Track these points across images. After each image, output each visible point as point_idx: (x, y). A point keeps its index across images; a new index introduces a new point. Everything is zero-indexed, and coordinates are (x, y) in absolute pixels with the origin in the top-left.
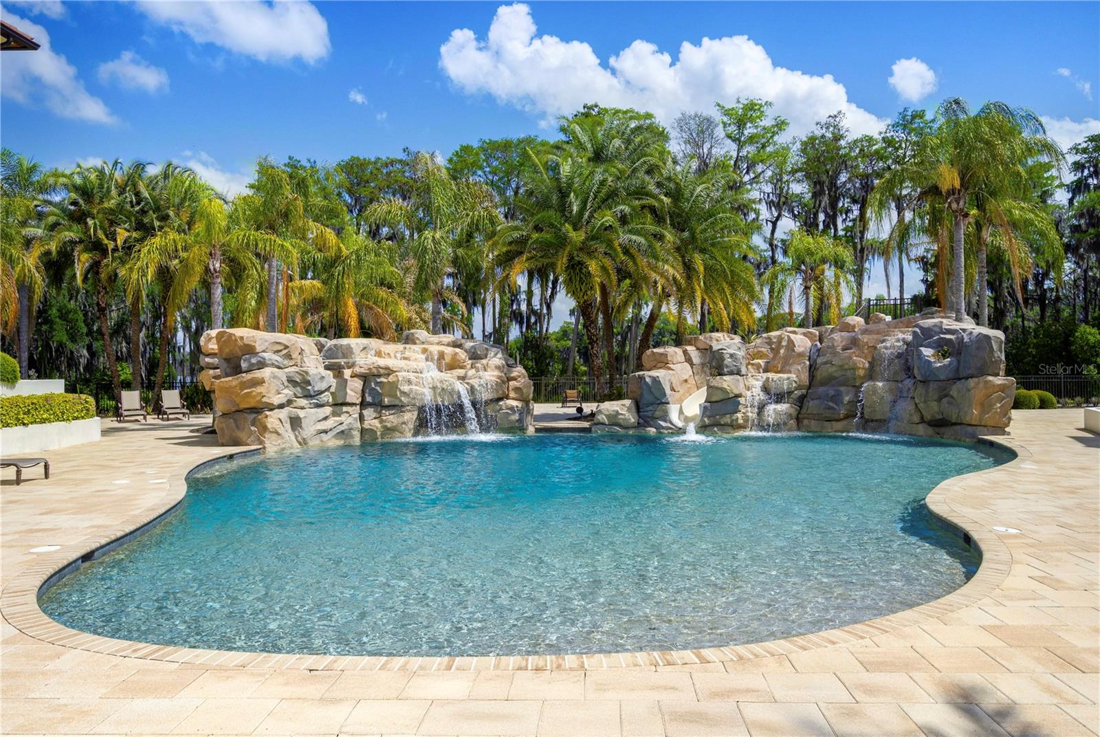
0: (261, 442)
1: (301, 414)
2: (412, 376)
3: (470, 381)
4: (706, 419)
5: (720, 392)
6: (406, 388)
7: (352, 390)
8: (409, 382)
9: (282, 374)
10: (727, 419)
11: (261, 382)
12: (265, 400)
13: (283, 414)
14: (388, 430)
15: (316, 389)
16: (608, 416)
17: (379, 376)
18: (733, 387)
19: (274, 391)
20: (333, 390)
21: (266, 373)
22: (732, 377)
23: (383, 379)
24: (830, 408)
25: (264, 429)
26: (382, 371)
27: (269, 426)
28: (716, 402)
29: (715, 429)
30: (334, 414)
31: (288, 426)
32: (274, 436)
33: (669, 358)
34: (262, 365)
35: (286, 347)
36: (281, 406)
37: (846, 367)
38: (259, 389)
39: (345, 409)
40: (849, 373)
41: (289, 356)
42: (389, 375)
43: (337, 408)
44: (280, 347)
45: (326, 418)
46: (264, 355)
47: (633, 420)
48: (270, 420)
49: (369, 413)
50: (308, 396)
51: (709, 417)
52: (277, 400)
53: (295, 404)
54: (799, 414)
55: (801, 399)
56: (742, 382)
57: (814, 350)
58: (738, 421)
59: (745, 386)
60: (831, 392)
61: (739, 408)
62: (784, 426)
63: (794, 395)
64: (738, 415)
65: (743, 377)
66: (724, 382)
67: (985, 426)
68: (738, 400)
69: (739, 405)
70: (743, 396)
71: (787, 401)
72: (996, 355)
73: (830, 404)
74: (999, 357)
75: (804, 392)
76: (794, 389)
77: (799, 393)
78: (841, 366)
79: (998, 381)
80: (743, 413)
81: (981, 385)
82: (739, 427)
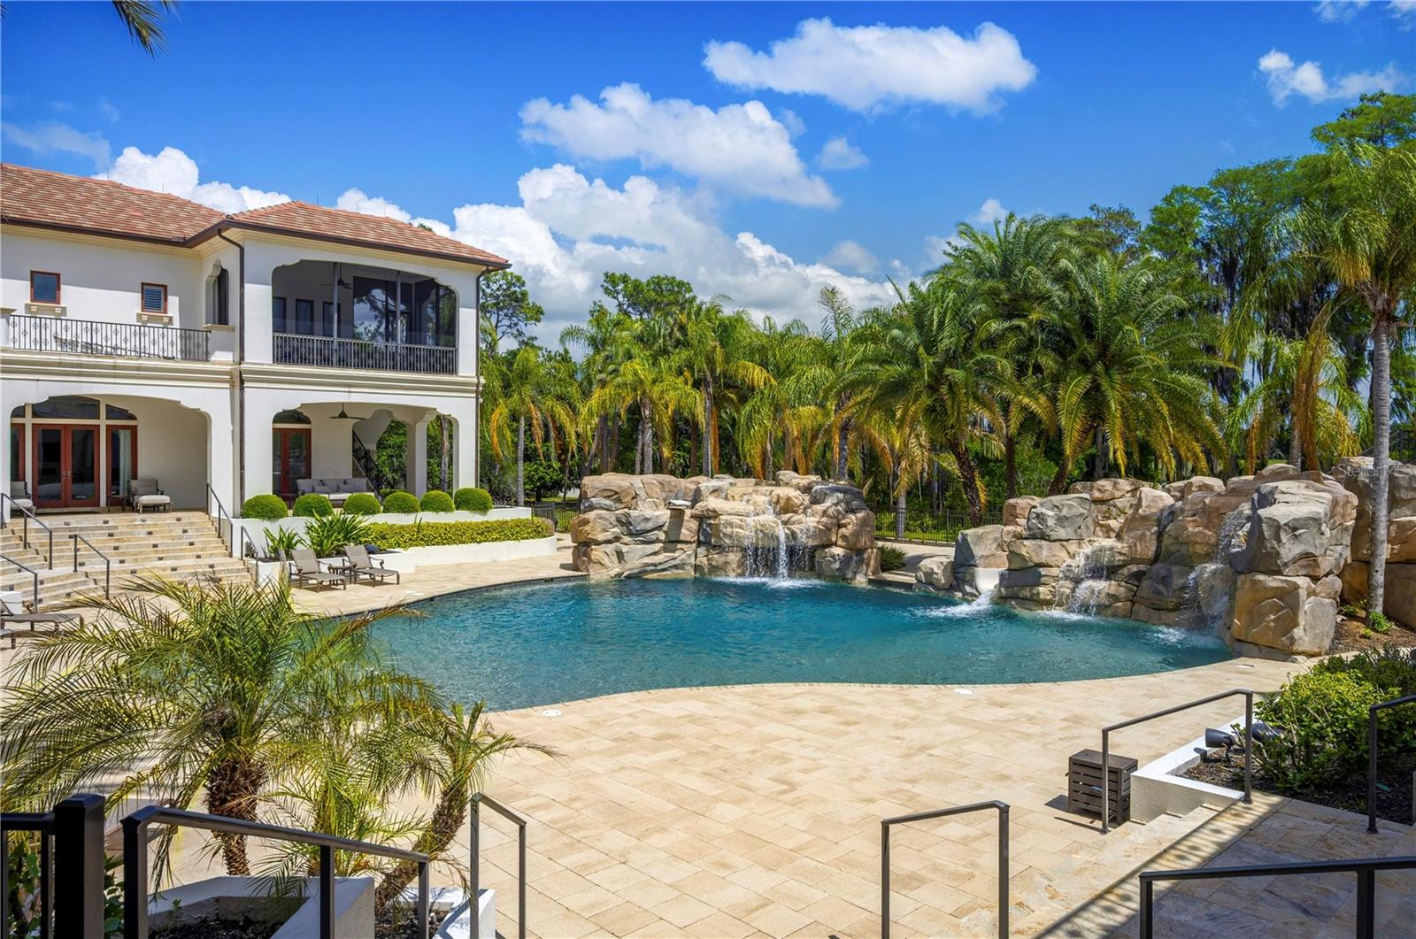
0: (588, 570)
1: (625, 549)
2: (735, 520)
3: (792, 527)
4: (1003, 590)
5: (1018, 559)
6: (729, 530)
7: (687, 529)
8: (731, 525)
9: (611, 517)
10: (1026, 593)
11: (586, 522)
12: (590, 536)
13: (610, 548)
14: (714, 569)
15: (638, 528)
16: (925, 574)
17: (710, 518)
18: (1033, 554)
19: (599, 530)
20: (665, 528)
21: (591, 515)
22: (1034, 542)
23: (712, 522)
24: (1159, 593)
25: (590, 560)
26: (711, 514)
27: (593, 557)
28: (1017, 570)
29: (1013, 603)
30: (665, 550)
31: (615, 558)
32: (598, 566)
33: (1018, 511)
34: (591, 508)
35: (616, 493)
36: (608, 542)
37: (1180, 540)
38: (587, 528)
39: (679, 546)
40: (1183, 549)
41: (619, 500)
42: (716, 517)
43: (668, 545)
44: (610, 494)
45: (655, 553)
46: (593, 500)
47: (943, 581)
48: (594, 552)
49: (702, 550)
50: (631, 534)
51: (1006, 587)
52: (601, 537)
53: (622, 541)
54: (1135, 595)
55: (1139, 576)
56: (1050, 549)
57: (1166, 514)
58: (1042, 596)
59: (1069, 553)
60: (1163, 573)
61: (1043, 579)
62: (1101, 608)
63: (1125, 571)
64: (1041, 589)
65: (1064, 543)
66: (1023, 548)
67: (1256, 644)
68: (1043, 571)
69: (1041, 576)
70: (1051, 567)
71: (1108, 578)
72: (1269, 545)
73: (1161, 587)
74: (1273, 548)
75: (1142, 567)
76: (1121, 563)
77: (1134, 568)
78: (1176, 538)
79: (1272, 582)
80: (1054, 587)
81: (1247, 586)
82: (1048, 603)
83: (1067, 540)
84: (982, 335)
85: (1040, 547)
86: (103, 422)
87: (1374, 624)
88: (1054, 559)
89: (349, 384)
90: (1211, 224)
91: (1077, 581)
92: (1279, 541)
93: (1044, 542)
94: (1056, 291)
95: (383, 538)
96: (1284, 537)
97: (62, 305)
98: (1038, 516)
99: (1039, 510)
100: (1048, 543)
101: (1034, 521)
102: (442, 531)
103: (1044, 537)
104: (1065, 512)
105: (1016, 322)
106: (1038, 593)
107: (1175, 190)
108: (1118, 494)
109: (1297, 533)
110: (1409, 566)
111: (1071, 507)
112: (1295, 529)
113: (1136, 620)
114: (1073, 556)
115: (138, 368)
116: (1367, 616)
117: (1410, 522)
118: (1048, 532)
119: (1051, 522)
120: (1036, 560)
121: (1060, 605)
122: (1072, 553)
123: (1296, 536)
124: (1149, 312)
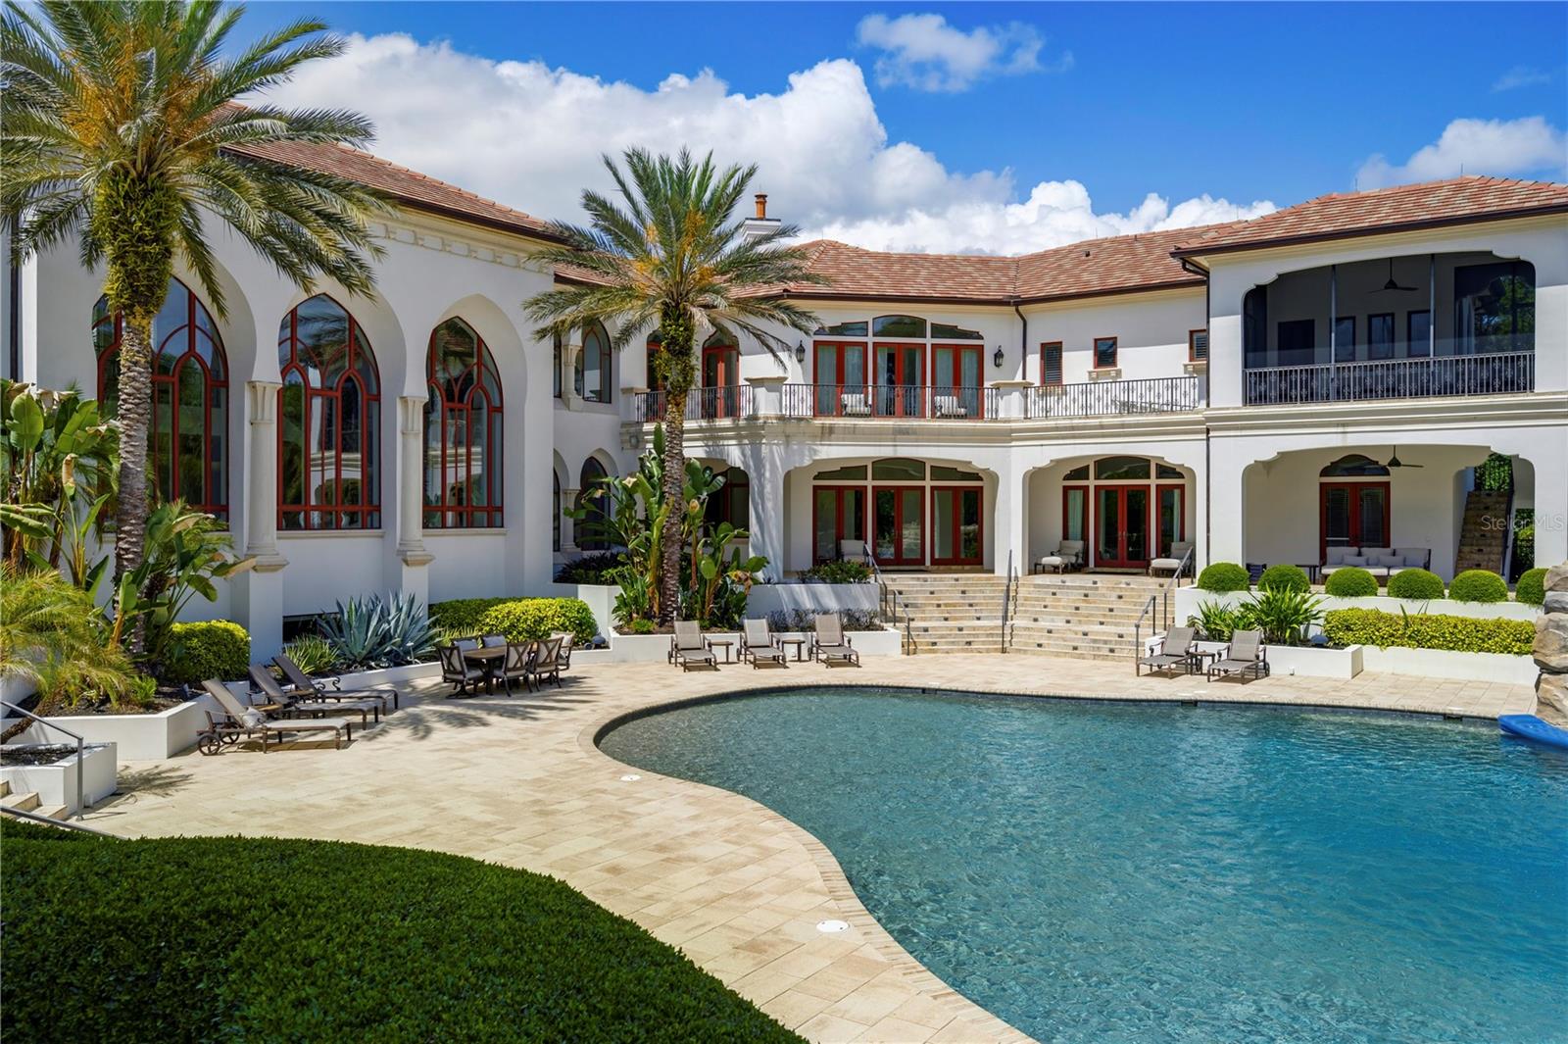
86: (1153, 482)
89: (1343, 423)
95: (1348, 628)
97: (1119, 367)
102: (1447, 630)
115: (1123, 426)
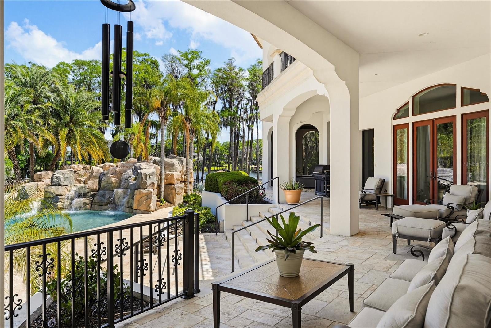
4: (42, 206)
5: (49, 194)
18: (55, 191)
22: (56, 187)
24: (101, 200)
28: (48, 198)
33: (43, 177)
37: (109, 182)
40: (110, 185)
54: (92, 202)
55: (93, 196)
56: (62, 189)
57: (102, 174)
58: (59, 206)
59: (68, 190)
60: (103, 193)
61: (59, 200)
62: (80, 208)
63: (89, 194)
64: (59, 203)
65: (66, 186)
66: (51, 189)
67: (140, 210)
68: (59, 197)
69: (59, 199)
70: (62, 195)
71: (83, 197)
72: (144, 181)
73: (102, 198)
74: (145, 181)
75: (95, 193)
76: (88, 192)
77: (92, 193)
78: (107, 182)
79: (145, 191)
80: (63, 203)
81: (138, 193)
82: (61, 209)
83: (67, 186)
84: (25, 109)
85: (58, 188)
87: (162, 202)
88: (63, 192)
90: (73, 77)
91: (72, 200)
92: (146, 180)
93: (59, 187)
94: (53, 96)
96: (148, 178)
98: (57, 177)
99: (57, 175)
100: (61, 187)
101: (55, 179)
103: (60, 185)
104: (66, 176)
105: (39, 106)
106: (58, 205)
107: (61, 63)
108: (79, 169)
109: (150, 177)
110: (168, 185)
111: (68, 174)
112: (150, 176)
113: (93, 210)
114: (69, 191)
116: (160, 200)
117: (169, 173)
118: (61, 183)
119: (62, 179)
120: (57, 193)
121: (66, 208)
122: (69, 190)
123: (150, 178)
124: (87, 108)
